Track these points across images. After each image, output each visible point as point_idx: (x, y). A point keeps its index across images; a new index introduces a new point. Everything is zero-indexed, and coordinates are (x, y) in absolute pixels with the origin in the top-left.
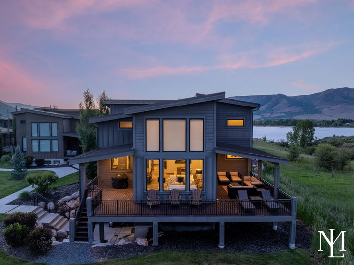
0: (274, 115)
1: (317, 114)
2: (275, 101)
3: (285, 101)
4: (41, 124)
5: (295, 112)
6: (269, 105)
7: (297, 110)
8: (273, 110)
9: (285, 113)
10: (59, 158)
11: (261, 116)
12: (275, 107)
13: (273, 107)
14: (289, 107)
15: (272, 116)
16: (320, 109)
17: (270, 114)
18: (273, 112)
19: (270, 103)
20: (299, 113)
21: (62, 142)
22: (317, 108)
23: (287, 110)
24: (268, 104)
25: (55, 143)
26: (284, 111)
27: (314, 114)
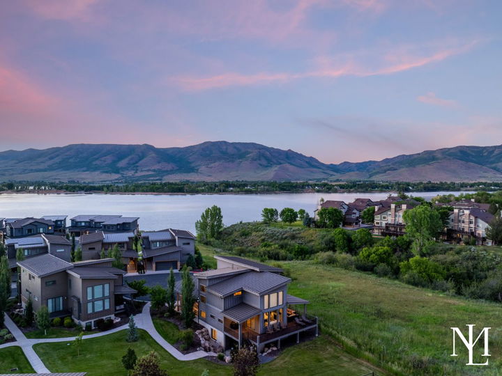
0: (139, 174)
1: (192, 173)
2: (140, 154)
3: (154, 155)
4: (95, 287)
5: (166, 169)
6: (132, 159)
7: (169, 167)
8: (137, 166)
9: (154, 171)
10: (110, 314)
11: (120, 175)
12: (140, 162)
13: (137, 162)
14: (159, 162)
15: (137, 175)
16: (196, 166)
17: (133, 172)
18: (137, 170)
19: (133, 156)
20: (171, 172)
21: (113, 300)
22: (193, 165)
23: (157, 167)
24: (130, 157)
25: (107, 302)
26: (153, 168)
27: (189, 172)
